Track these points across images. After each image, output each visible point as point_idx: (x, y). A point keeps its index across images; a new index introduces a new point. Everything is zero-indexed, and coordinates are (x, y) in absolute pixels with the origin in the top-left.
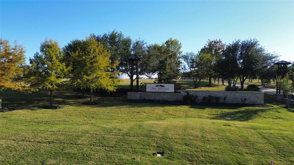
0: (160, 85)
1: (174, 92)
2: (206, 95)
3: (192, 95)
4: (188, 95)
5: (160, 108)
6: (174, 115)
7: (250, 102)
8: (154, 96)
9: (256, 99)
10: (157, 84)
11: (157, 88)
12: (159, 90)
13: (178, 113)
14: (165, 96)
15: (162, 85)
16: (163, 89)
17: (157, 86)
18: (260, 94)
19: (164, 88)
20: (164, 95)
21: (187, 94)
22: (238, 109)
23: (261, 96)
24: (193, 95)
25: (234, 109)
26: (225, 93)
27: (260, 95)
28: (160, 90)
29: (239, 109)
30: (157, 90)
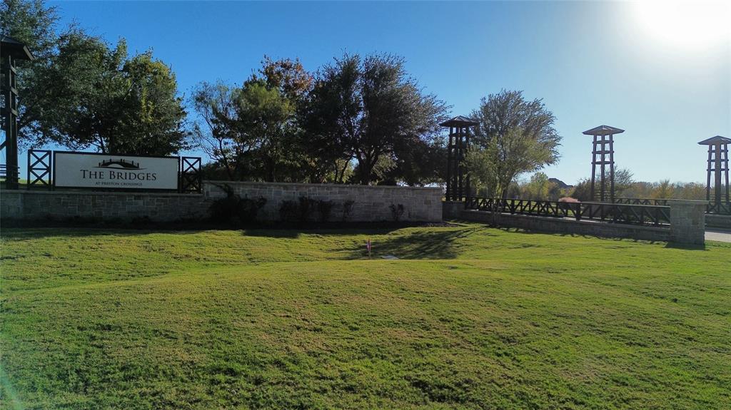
0: (121, 163)
1: (175, 186)
2: (288, 197)
3: (242, 196)
4: (229, 196)
5: (126, 238)
6: (198, 259)
7: (409, 217)
8: (95, 205)
9: (425, 207)
10: (107, 158)
11: (106, 171)
12: (116, 180)
13: (211, 252)
14: (141, 202)
15: (128, 159)
16: (133, 176)
17: (105, 165)
18: (432, 193)
19: (136, 172)
20: (138, 198)
21: (226, 195)
22: (394, 234)
23: (436, 197)
24: (249, 197)
25: (384, 234)
26: (346, 190)
27: (433, 195)
28: (120, 181)
29: (395, 232)
30: (107, 179)
